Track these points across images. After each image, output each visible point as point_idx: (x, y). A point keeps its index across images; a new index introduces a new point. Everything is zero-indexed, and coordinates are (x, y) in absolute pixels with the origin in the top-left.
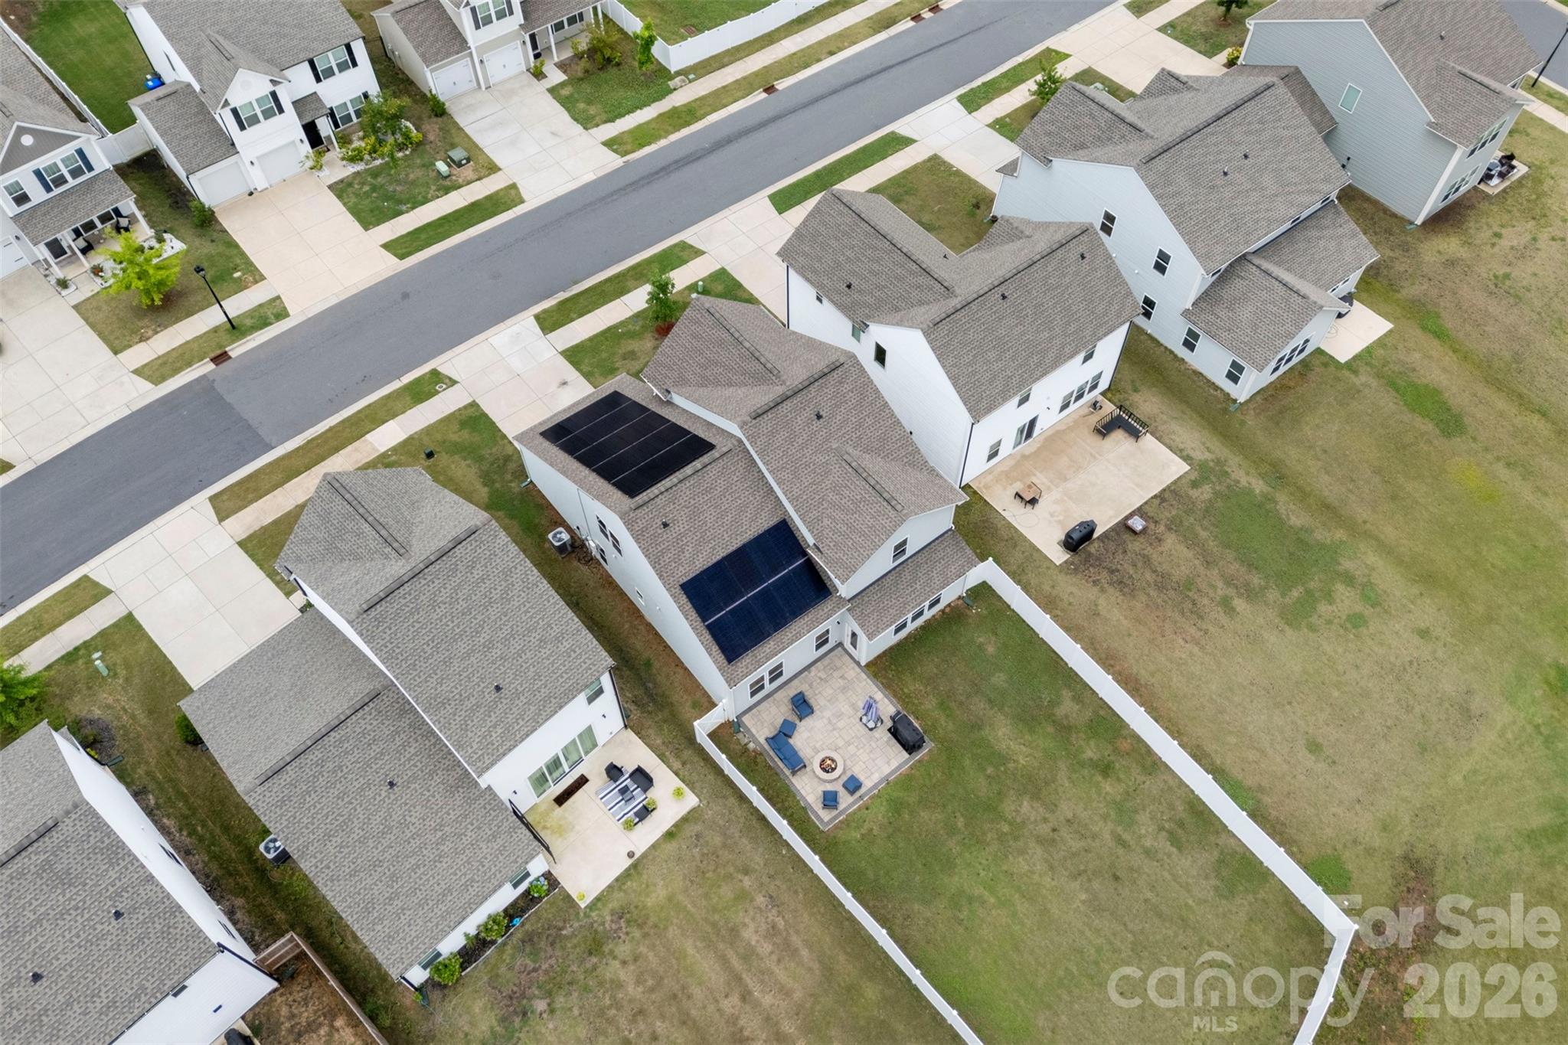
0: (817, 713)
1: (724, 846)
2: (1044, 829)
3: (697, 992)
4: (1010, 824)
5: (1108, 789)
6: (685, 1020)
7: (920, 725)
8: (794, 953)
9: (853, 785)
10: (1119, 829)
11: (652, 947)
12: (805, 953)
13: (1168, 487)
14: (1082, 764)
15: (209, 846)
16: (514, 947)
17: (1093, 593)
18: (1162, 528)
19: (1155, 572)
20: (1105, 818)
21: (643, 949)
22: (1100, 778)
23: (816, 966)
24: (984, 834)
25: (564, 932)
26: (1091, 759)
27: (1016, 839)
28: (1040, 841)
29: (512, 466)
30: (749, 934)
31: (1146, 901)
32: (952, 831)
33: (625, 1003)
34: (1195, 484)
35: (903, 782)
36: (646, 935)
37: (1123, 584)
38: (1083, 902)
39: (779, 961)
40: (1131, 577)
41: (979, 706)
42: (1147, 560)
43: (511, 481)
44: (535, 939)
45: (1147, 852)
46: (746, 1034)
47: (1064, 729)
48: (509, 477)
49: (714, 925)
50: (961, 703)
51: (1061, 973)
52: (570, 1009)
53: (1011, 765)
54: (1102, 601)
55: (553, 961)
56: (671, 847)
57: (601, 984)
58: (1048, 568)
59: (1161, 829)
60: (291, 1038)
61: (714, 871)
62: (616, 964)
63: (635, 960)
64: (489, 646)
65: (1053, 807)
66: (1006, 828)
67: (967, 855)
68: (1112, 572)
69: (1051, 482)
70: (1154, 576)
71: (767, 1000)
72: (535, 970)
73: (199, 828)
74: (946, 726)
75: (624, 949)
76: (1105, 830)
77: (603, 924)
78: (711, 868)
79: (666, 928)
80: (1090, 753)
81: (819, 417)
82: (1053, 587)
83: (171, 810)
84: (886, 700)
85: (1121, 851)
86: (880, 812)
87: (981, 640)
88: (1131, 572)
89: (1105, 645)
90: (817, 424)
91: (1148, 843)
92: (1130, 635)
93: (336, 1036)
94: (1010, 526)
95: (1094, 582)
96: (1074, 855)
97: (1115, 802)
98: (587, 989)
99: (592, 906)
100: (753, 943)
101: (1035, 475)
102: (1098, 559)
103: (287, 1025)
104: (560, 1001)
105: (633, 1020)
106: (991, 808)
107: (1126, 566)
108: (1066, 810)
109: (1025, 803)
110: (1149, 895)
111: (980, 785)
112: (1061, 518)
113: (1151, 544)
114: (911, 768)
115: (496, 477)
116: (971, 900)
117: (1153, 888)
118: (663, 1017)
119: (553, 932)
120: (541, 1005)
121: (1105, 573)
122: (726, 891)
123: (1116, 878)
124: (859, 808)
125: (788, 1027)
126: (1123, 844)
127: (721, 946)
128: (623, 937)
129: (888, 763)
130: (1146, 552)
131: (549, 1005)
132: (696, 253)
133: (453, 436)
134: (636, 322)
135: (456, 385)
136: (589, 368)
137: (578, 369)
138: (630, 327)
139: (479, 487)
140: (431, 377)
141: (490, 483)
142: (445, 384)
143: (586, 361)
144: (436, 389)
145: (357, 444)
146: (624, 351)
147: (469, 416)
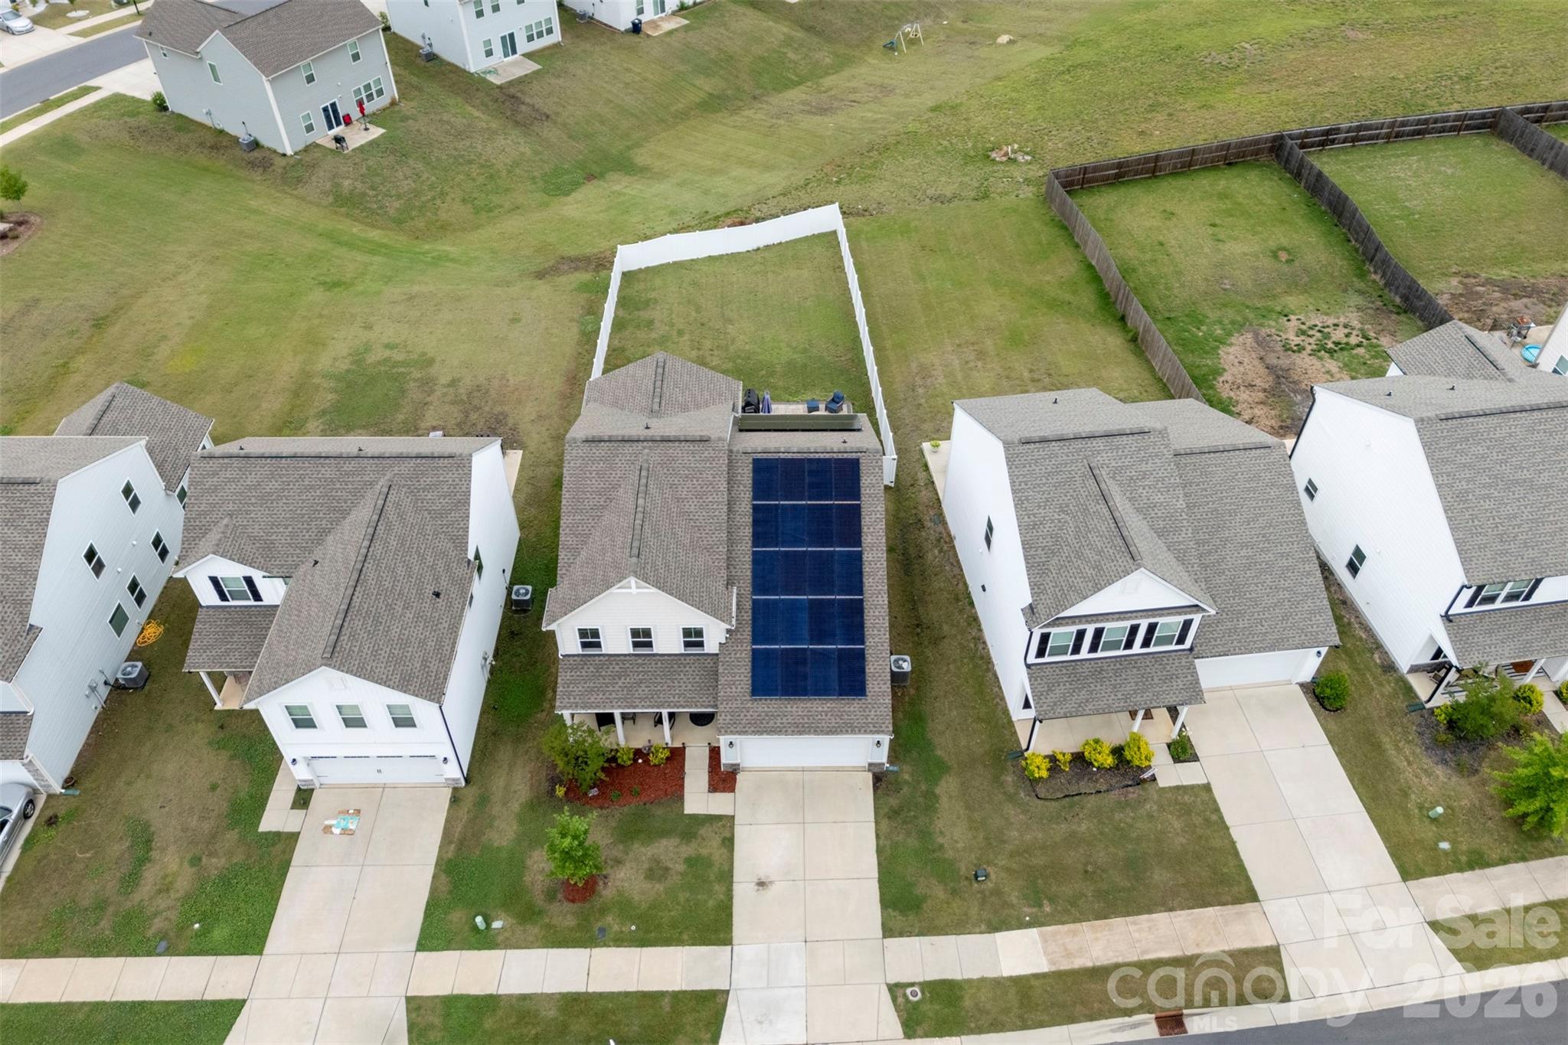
17: (525, 426)
29: (894, 801)
31: (699, 313)
37: (498, 419)
38: (733, 324)
40: (487, 420)
43: (906, 782)
45: (672, 325)
48: (905, 790)
51: (777, 311)
54: (526, 419)
58: (532, 453)
59: (651, 329)
83: (1358, 643)
91: (667, 328)
110: (694, 314)
115: (921, 800)
117: (689, 315)
123: (703, 324)
125: (948, 346)
132: (419, 1008)
133: (939, 892)
134: (602, 930)
135: (892, 980)
136: (717, 887)
137: (730, 898)
138: (616, 928)
139: (944, 800)
140: (919, 1023)
141: (931, 797)
142: (905, 995)
143: (711, 903)
144: (923, 993)
145: (1065, 965)
146: (657, 886)
147: (902, 912)
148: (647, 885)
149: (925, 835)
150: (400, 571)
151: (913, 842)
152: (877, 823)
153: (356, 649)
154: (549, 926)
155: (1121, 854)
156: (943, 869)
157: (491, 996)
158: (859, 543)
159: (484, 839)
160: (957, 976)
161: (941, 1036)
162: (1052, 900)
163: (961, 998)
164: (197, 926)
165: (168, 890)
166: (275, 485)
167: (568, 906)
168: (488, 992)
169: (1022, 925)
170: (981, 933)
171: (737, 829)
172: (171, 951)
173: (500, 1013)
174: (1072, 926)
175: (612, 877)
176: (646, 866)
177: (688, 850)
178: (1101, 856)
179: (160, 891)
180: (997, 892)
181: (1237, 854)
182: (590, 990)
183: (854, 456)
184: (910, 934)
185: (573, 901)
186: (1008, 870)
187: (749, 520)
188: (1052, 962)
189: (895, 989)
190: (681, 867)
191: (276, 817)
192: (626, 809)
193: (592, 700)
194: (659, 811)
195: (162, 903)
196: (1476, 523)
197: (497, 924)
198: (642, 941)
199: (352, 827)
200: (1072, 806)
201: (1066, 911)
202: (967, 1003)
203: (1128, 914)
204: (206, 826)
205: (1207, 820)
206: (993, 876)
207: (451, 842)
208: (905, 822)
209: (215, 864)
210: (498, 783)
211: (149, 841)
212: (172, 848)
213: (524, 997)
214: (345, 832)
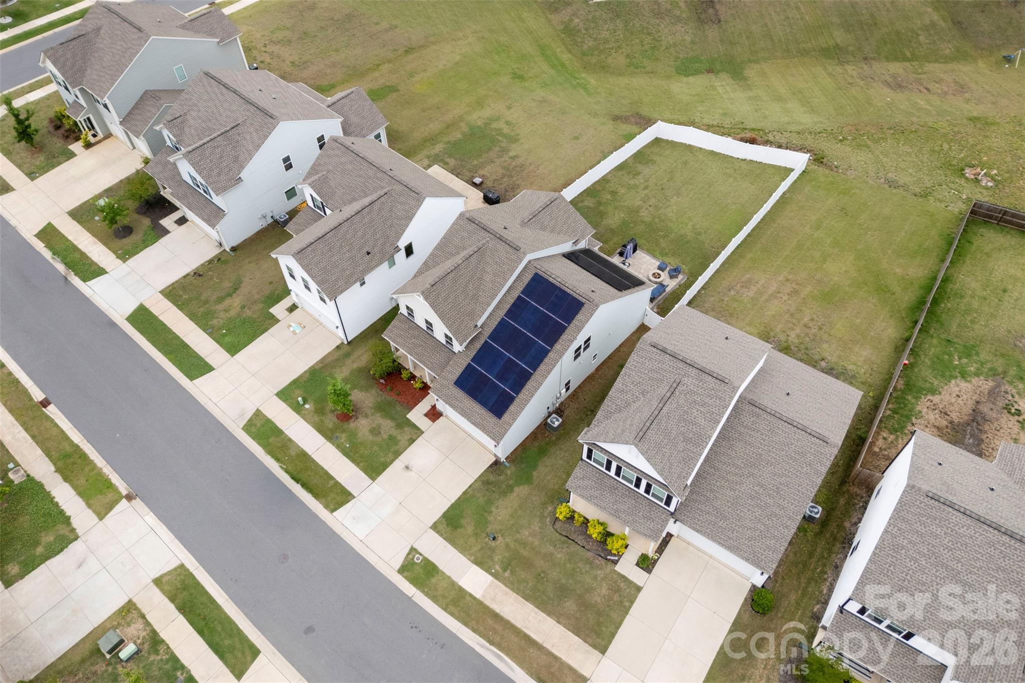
2: (652, 209)
3: (786, 308)
4: (654, 218)
5: (623, 191)
8: (750, 279)
9: (662, 267)
10: (640, 188)
12: (748, 276)
13: (450, 172)
14: (615, 199)
15: (826, 558)
19: (503, 178)
20: (637, 192)
22: (619, 194)
23: (751, 272)
24: (663, 226)
26: (611, 196)
27: (660, 217)
28: (657, 210)
29: (492, 478)
30: (751, 294)
31: (668, 181)
32: (666, 236)
33: (805, 332)
34: (446, 163)
35: (651, 252)
37: (513, 187)
38: (678, 198)
39: (757, 283)
40: (508, 185)
42: (498, 180)
43: (506, 475)
45: (647, 181)
48: (502, 477)
49: (754, 306)
51: (711, 203)
52: (819, 352)
53: (627, 219)
59: (634, 177)
63: (784, 332)
65: (640, 206)
66: (657, 220)
67: (675, 231)
68: (506, 191)
70: (505, 178)
71: (775, 285)
73: (819, 570)
75: (782, 337)
76: (643, 192)
79: (764, 323)
81: (505, 228)
83: (817, 593)
85: (650, 188)
88: (505, 185)
91: (642, 181)
93: (884, 447)
95: (514, 195)
96: (659, 200)
97: (628, 190)
98: (806, 348)
100: (754, 292)
104: (817, 357)
105: (810, 328)
106: (650, 224)
107: (502, 186)
108: (639, 203)
109: (642, 214)
111: (641, 228)
113: (487, 178)
114: (644, 249)
115: (504, 486)
116: (695, 229)
117: (661, 180)
118: (803, 318)
120: (823, 364)
121: (508, 193)
122: (735, 305)
123: (663, 189)
126: (646, 187)
127: (761, 302)
128: (776, 339)
129: (644, 257)
130: (492, 180)
131: (821, 361)
132: (257, 416)
133: (470, 530)
134: (337, 437)
135: (415, 546)
136: (390, 455)
137: (391, 463)
138: (342, 441)
139: (515, 494)
140: (407, 571)
141: (510, 488)
142: (414, 556)
143: (382, 459)
144: (421, 561)
145: (487, 602)
146: (371, 437)
147: (448, 525)
148: (367, 433)
149: (490, 502)
150: (360, 234)
151: (482, 501)
152: (476, 481)
153: (311, 256)
154: (322, 421)
155: (563, 581)
156: (482, 522)
157: (281, 430)
158: (552, 346)
159: (334, 370)
160: (441, 567)
161: (410, 583)
162: (512, 573)
163: (433, 576)
164: (224, 331)
165: (227, 312)
166: (349, 167)
167: (335, 419)
168: (282, 429)
169: (488, 570)
170: (469, 560)
171: (420, 438)
172: (210, 335)
173: (279, 439)
174: (508, 590)
175: (359, 420)
176: (374, 426)
177: (394, 432)
178: (554, 574)
179: (225, 310)
180: (493, 550)
181: (618, 628)
182: (312, 456)
183: (584, 300)
184: (441, 535)
185: (338, 418)
186: (507, 545)
187: (512, 301)
188: (483, 596)
189: (413, 550)
190: (385, 436)
191: (278, 310)
192: (389, 397)
193: (398, 340)
194: (398, 408)
195: (222, 315)
196: (892, 568)
197: (307, 406)
198: (346, 453)
199: (297, 332)
200: (564, 543)
201: (513, 583)
202: (433, 580)
203: (537, 607)
204: (256, 297)
205: (621, 602)
206: (498, 542)
207: (322, 363)
208: (487, 490)
209: (248, 313)
210: (359, 351)
211: (236, 289)
212: (241, 297)
213: (290, 440)
214: (294, 332)
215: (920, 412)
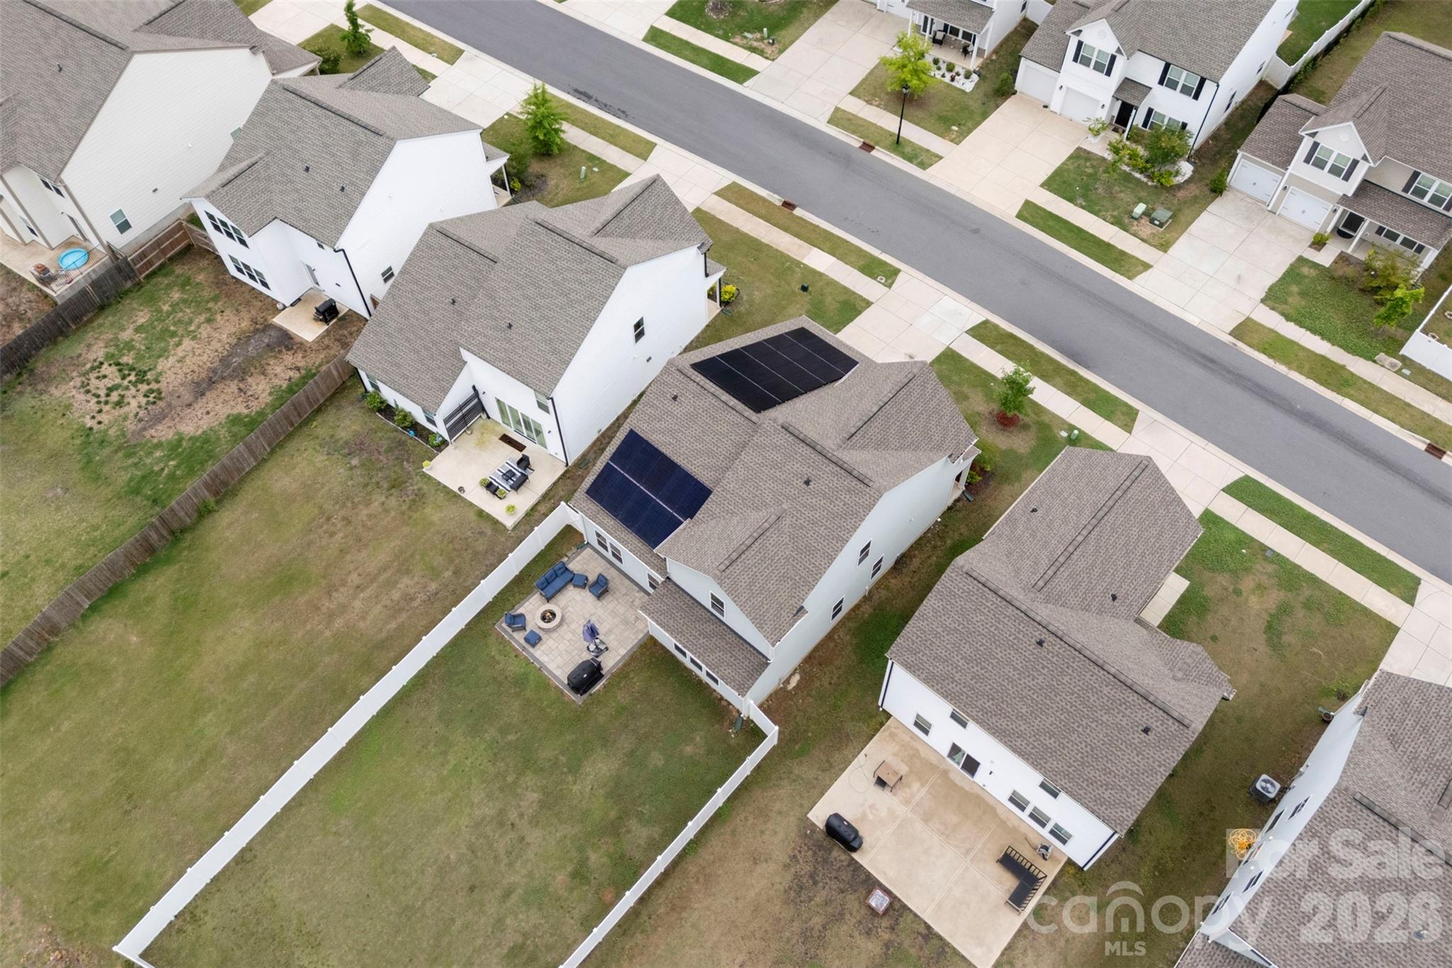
0: (599, 604)
1: (476, 553)
2: (513, 815)
3: (364, 554)
4: (515, 783)
5: (560, 877)
6: (343, 551)
7: (599, 690)
8: (394, 617)
9: (534, 640)
10: (520, 891)
11: (394, 519)
12: (393, 625)
13: (948, 944)
14: (581, 849)
16: (395, 438)
17: (780, 855)
18: (886, 936)
19: (824, 927)
20: (530, 875)
21: (393, 514)
22: (570, 868)
23: (384, 635)
24: (503, 759)
25: (405, 463)
26: (588, 859)
27: (501, 789)
28: (501, 812)
30: (406, 580)
31: (453, 920)
32: (504, 731)
33: (355, 511)
35: (544, 683)
36: (403, 513)
37: (799, 891)
38: (448, 857)
39: (386, 606)
40: (811, 899)
41: (626, 742)
42: (839, 917)
44: (400, 448)
45: (500, 921)
46: (334, 594)
47: (614, 829)
49: (412, 556)
50: (626, 727)
51: (385, 838)
52: (352, 479)
53: (570, 778)
54: (772, 867)
55: (385, 461)
56: (472, 516)
57: (370, 494)
58: (801, 805)
59: (525, 935)
60: (338, 337)
61: (454, 549)
62: (383, 499)
63: (385, 510)
64: (536, 308)
65: (534, 822)
66: (510, 779)
67: (483, 747)
68: (812, 876)
69: (917, 805)
70: (819, 927)
71: (357, 604)
72: (379, 453)
74: (601, 716)
75: (393, 502)
76: (516, 877)
77: (412, 485)
78: (457, 546)
79: (408, 525)
80: (593, 857)
81: (807, 483)
82: (780, 813)
84: (619, 658)
85: (498, 892)
86: (514, 668)
87: (698, 739)
88: (817, 899)
89: (720, 872)
90: (800, 483)
91: (508, 921)
92: (737, 899)
94: (847, 763)
95: (795, 856)
96: (491, 846)
97: (547, 886)
98: (366, 485)
99: (424, 475)
100: (398, 586)
101: (923, 785)
102: (825, 861)
103: (345, 332)
104: (357, 472)
105: (344, 519)
106: (528, 763)
107: (824, 893)
108: (534, 836)
109: (536, 795)
110: (458, 923)
111: (546, 753)
112: (871, 817)
113: (860, 922)
114: (556, 687)
116: (445, 753)
117: (466, 926)
118: (345, 537)
119: (406, 456)
120: (355, 462)
121: (808, 868)
122: (438, 561)
123: (472, 889)
124: (516, 649)
125: (339, 623)
126: (507, 895)
127: (396, 564)
128: (402, 499)
129: (559, 667)
130: (848, 916)
131: (355, 466)
132: (1126, 425)
133: (829, 299)
135: (887, 289)
140: (891, 270)
142: (886, 281)
144: (878, 277)
145: (807, 245)
160: (856, 271)
161: (886, 262)
162: (783, 264)
163: (863, 265)
164: (1244, 550)
168: (1085, 407)
169: (807, 267)
170: (828, 276)
172: (1264, 548)
173: (1083, 396)
174: (786, 252)
184: (860, 296)
188: (810, 249)
197: (1066, 433)
201: (782, 257)
202: (861, 261)
203: (757, 239)
204: (1225, 610)
209: (1225, 580)
211: (1269, 628)
212: (1252, 612)
213: (1068, 394)
215: (271, 394)
